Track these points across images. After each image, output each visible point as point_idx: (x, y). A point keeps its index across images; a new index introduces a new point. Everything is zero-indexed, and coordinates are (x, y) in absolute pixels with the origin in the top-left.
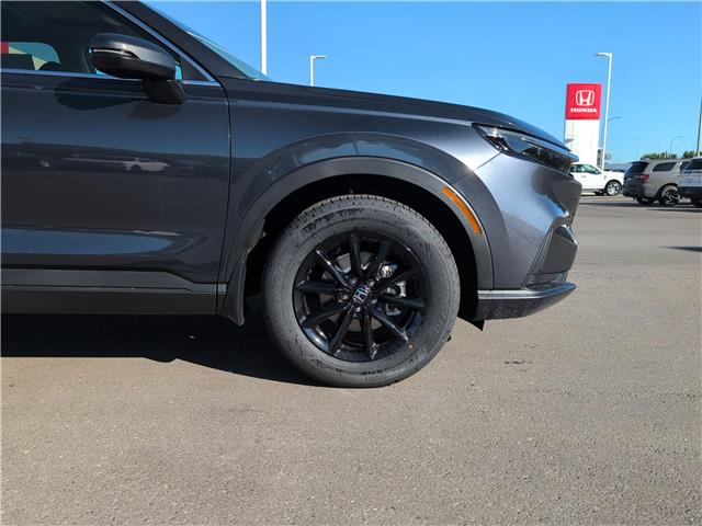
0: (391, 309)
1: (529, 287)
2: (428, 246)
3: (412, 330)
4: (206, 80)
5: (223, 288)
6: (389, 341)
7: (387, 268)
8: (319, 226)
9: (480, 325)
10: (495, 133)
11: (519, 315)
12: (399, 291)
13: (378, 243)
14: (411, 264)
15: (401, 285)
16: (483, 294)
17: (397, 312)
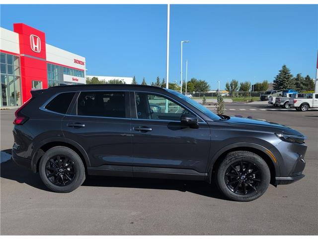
0: (251, 181)
1: (290, 176)
2: (262, 165)
3: (257, 187)
4: (203, 122)
5: (206, 174)
6: (250, 190)
7: (250, 170)
8: (233, 159)
9: (276, 186)
10: (280, 135)
11: (287, 184)
12: (253, 176)
13: (248, 164)
14: (257, 169)
15: (254, 175)
16: (277, 178)
17: (252, 182)
